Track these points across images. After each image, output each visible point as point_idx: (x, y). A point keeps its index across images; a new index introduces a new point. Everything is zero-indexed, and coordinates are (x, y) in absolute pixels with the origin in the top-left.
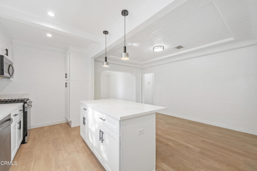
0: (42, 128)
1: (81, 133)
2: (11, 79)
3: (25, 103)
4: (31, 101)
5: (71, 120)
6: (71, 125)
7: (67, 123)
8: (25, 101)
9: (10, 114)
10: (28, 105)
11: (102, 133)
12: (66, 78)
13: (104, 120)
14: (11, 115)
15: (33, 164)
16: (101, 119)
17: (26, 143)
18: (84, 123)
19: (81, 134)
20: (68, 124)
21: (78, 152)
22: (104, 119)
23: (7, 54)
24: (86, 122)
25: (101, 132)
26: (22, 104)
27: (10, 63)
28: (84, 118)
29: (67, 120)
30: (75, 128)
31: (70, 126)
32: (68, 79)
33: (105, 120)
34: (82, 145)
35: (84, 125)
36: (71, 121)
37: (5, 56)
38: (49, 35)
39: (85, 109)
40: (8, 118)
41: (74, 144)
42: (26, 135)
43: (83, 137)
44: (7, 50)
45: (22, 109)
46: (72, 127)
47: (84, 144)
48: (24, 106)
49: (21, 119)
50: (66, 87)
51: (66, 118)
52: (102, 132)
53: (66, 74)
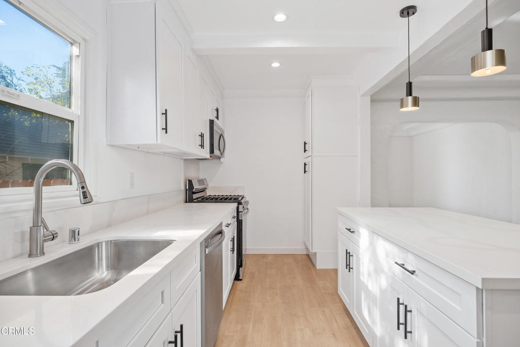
0: (264, 256)
1: (341, 289)
2: (222, 160)
3: (240, 203)
4: (247, 200)
5: (315, 251)
6: (314, 263)
7: (308, 255)
8: (240, 199)
9: (221, 224)
10: (243, 207)
11: (406, 311)
12: (305, 152)
13: (413, 273)
14: (224, 225)
15: (251, 326)
16: (402, 266)
17: (241, 280)
18: (348, 266)
19: (341, 291)
20: (309, 259)
21: (334, 335)
22: (411, 269)
23: (217, 118)
24: (353, 263)
25: (402, 308)
26: (235, 205)
27: (220, 132)
28: (349, 253)
29: (307, 248)
30: (325, 272)
31: (314, 265)
32: (308, 153)
33: (415, 272)
34: (343, 321)
35: (349, 271)
36: (316, 253)
37: (216, 120)
38: (276, 65)
39: (349, 230)
40: (219, 230)
41: (323, 311)
42: (241, 266)
43: (347, 302)
44: (217, 110)
45: (236, 215)
46: (317, 268)
47: (347, 320)
48: (238, 208)
49: (234, 232)
50: (305, 173)
51: (306, 245)
52: (406, 307)
53: (305, 144)
